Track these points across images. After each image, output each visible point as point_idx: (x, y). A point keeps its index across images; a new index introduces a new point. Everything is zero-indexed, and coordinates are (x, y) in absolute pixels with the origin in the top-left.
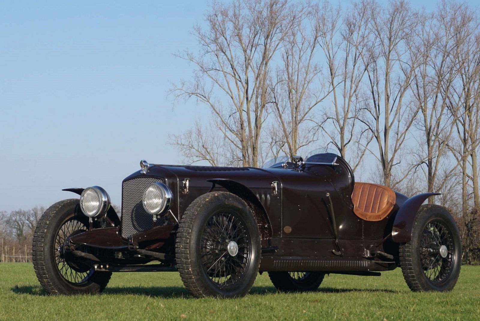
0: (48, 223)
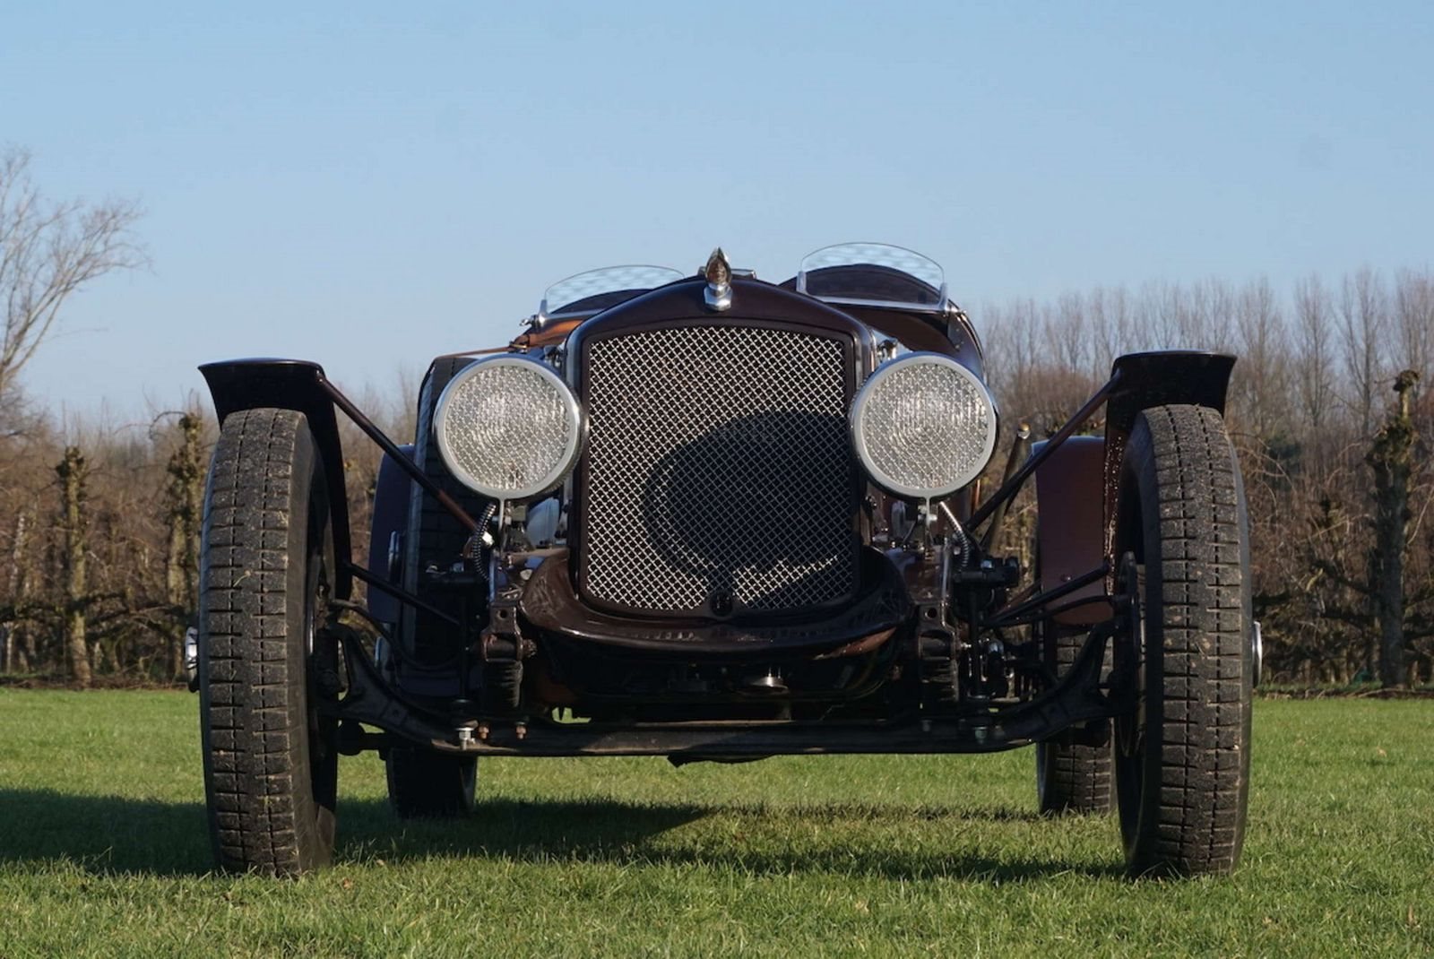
0: (286, 522)
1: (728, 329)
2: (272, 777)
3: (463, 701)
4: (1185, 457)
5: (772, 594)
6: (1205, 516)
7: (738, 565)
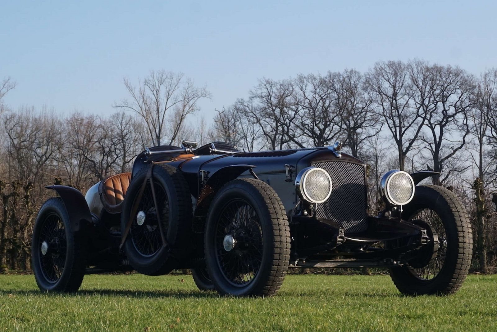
1: (339, 162)
2: (283, 272)
3: (296, 254)
4: (450, 197)
5: (350, 228)
6: (461, 211)
7: (343, 221)
